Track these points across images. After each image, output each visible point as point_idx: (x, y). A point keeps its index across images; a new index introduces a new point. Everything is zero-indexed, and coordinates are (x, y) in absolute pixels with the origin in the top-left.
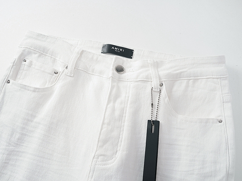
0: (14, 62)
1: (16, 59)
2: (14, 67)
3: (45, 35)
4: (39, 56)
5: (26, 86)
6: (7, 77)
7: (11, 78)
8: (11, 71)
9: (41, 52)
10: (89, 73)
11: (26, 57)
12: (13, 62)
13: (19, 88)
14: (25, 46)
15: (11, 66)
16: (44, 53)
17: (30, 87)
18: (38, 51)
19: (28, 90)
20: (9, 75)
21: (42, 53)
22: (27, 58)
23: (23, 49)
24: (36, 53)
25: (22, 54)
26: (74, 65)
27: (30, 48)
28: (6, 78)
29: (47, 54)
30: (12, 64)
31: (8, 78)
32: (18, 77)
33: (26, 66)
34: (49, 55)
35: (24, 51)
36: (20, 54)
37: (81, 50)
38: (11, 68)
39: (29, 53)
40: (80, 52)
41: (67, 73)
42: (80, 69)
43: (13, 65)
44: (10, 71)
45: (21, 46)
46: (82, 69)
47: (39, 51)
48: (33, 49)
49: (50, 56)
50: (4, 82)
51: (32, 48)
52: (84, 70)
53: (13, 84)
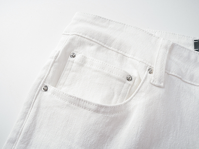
0: (56, 57)
1: (59, 52)
2: (56, 64)
3: (105, 19)
4: (98, 49)
5: (80, 100)
6: (44, 80)
7: (49, 83)
8: (50, 70)
9: (101, 43)
10: (186, 80)
11: (75, 50)
12: (54, 57)
13: (67, 103)
14: (74, 33)
15: (51, 63)
16: (105, 46)
17: (89, 103)
18: (96, 41)
19: (85, 108)
20: (47, 77)
21: (103, 44)
22: (77, 52)
23: (71, 37)
24: (93, 45)
25: (69, 46)
26: (164, 67)
27: (84, 36)
28: (42, 82)
29: (111, 46)
30: (53, 60)
31: (44, 82)
32: (62, 81)
33: (74, 65)
34: (114, 49)
35: (73, 39)
36: (66, 44)
37: (171, 43)
38: (50, 66)
39: (81, 44)
40: (169, 46)
41: (153, 81)
42: (173, 74)
43: (54, 62)
44: (48, 71)
45: (67, 34)
46: (176, 75)
47: (98, 42)
48: (88, 37)
49: (116, 50)
50: (39, 88)
51: (86, 36)
52: (178, 76)
53: (54, 93)
